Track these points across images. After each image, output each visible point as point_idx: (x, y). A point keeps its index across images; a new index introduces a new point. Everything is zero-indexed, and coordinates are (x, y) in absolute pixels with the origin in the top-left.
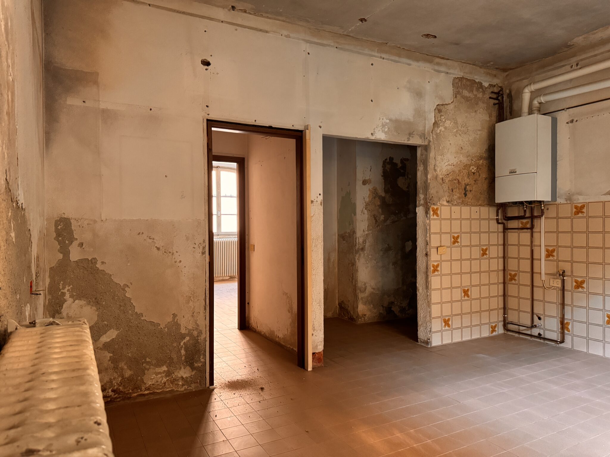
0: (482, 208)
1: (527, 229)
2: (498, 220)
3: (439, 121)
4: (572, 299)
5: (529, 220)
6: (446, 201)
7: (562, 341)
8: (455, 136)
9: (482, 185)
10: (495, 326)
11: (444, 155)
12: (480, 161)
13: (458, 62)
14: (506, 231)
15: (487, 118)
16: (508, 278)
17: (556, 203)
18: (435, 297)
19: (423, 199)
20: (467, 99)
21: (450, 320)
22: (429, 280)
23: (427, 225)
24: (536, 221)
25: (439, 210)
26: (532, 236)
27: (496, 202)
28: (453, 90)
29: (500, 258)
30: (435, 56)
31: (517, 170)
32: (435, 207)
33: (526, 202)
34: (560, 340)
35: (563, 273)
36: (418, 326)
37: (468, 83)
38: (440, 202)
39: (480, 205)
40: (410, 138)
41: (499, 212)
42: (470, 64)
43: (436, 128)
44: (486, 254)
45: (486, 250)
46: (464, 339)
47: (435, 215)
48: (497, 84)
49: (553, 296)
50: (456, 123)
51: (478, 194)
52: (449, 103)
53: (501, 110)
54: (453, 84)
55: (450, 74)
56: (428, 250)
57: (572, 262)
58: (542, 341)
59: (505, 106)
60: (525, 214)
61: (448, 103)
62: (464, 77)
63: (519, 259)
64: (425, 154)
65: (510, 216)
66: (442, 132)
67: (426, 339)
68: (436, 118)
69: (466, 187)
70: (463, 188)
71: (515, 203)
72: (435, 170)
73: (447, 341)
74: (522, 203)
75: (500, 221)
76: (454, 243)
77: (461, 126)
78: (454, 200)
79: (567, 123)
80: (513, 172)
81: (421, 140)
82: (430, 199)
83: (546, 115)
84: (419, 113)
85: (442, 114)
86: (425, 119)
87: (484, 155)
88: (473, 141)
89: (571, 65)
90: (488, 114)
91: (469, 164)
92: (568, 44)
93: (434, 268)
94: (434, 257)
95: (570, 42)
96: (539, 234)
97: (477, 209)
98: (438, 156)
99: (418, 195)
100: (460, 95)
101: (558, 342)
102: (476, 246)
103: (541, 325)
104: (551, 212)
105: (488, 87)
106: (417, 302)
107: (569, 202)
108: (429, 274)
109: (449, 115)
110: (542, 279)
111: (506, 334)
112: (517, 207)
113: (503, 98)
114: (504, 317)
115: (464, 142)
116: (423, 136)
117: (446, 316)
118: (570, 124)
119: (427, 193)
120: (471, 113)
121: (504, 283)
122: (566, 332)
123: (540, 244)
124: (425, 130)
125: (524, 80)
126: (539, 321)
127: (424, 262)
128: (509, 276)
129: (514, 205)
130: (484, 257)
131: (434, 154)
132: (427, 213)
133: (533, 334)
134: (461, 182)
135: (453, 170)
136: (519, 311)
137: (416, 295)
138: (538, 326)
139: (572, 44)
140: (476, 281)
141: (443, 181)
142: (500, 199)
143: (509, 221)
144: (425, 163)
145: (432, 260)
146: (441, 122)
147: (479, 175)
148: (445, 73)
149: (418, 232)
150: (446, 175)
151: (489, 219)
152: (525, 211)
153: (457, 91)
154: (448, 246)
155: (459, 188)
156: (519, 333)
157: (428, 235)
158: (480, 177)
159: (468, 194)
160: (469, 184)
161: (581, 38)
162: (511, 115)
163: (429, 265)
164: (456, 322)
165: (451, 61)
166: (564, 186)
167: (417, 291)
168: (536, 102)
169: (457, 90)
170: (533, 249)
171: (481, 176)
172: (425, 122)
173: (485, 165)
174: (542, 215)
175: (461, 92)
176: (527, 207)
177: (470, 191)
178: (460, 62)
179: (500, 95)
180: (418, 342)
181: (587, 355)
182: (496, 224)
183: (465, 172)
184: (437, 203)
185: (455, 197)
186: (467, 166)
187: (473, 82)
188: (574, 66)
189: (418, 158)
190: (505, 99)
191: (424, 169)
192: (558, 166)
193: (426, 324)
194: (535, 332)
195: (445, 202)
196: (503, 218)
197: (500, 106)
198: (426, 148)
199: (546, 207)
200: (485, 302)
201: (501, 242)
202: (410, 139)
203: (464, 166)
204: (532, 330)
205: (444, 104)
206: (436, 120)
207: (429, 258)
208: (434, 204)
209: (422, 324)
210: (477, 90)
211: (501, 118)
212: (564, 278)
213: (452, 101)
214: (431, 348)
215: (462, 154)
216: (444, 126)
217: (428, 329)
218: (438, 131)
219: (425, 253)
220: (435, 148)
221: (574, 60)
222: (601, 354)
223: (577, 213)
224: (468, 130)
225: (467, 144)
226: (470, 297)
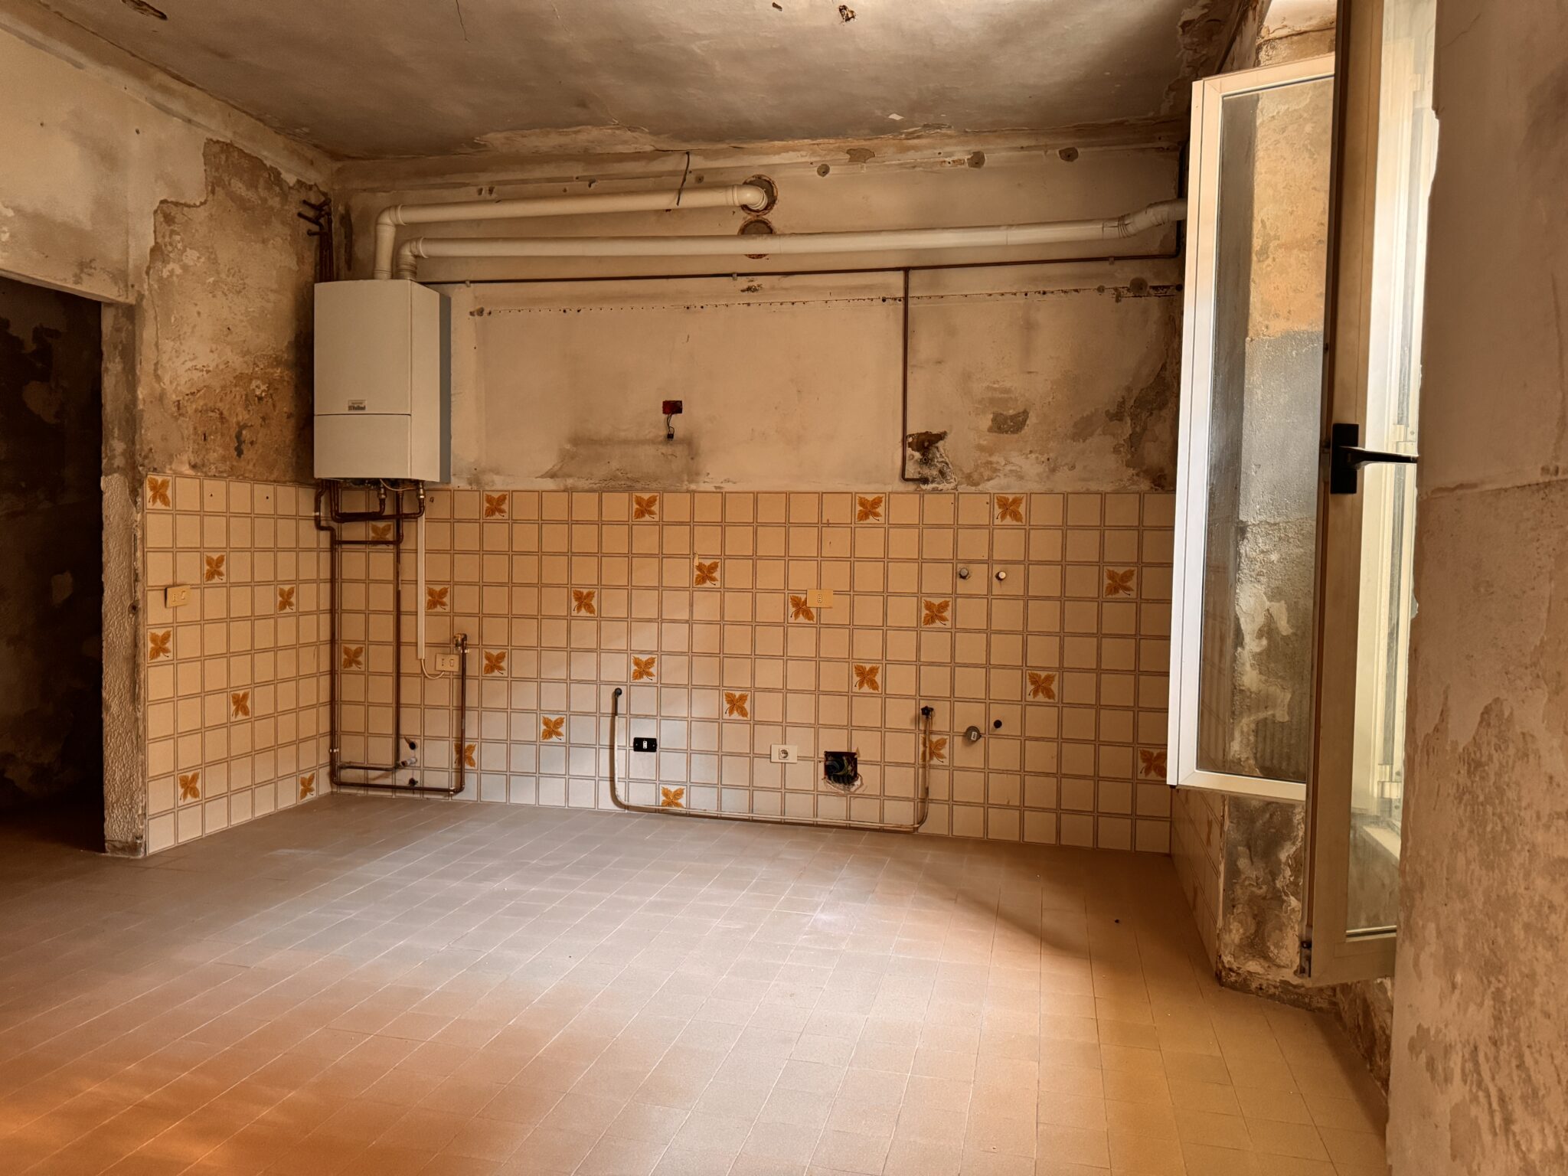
0: (281, 489)
1: (387, 543)
2: (320, 521)
3: (166, 246)
4: (480, 695)
5: (392, 523)
6: (190, 464)
7: (460, 789)
8: (211, 295)
9: (281, 430)
10: (311, 779)
11: (183, 341)
12: (275, 369)
13: (219, 100)
14: (337, 546)
15: (292, 264)
16: (343, 660)
17: (450, 487)
18: (157, 721)
19: (123, 454)
20: (243, 205)
21: (198, 778)
22: (142, 676)
23: (134, 526)
24: (407, 526)
25: (170, 488)
26: (398, 560)
27: (317, 475)
28: (205, 170)
29: (324, 612)
30: (156, 66)
31: (366, 403)
32: (159, 479)
33: (384, 480)
34: (456, 786)
35: (463, 640)
36: (105, 807)
37: (245, 163)
38: (173, 467)
39: (275, 481)
40: (83, 275)
41: (320, 501)
42: (251, 116)
43: (159, 264)
44: (290, 604)
45: (290, 593)
46: (235, 822)
47: (158, 500)
48: (315, 185)
49: (442, 693)
50: (214, 261)
51: (272, 453)
52: (195, 204)
53: (326, 251)
54: (204, 155)
55: (198, 125)
56: (139, 595)
57: (481, 616)
58: (417, 796)
59: (335, 242)
60: (382, 510)
61: (192, 204)
62: (236, 145)
63: (367, 613)
64: (127, 328)
65: (347, 512)
66: (175, 278)
67: (129, 840)
68: (159, 236)
69: (241, 433)
70: (233, 432)
71: (361, 482)
72: (158, 378)
73: (190, 832)
74: (375, 482)
75: (323, 523)
76: (211, 575)
77: (227, 272)
78: (211, 463)
79: (472, 314)
80: (357, 407)
81: (117, 289)
82: (143, 454)
83: (431, 286)
84: (107, 209)
85: (176, 229)
86: (127, 233)
87: (286, 356)
88: (257, 315)
89: (479, 187)
90: (297, 254)
91: (247, 374)
92: (476, 141)
93: (156, 644)
94: (156, 614)
95: (478, 138)
96: (414, 555)
97: (268, 489)
98: (167, 341)
99: (107, 442)
100: (223, 188)
101: (452, 791)
102: (267, 583)
103: (417, 760)
104: (438, 508)
105: (294, 185)
106: (104, 741)
107: (475, 487)
108: (141, 660)
109: (194, 236)
110: (419, 658)
111: (336, 793)
112: (364, 492)
113: (330, 222)
114: (332, 755)
115: (235, 314)
116: (120, 276)
117: (188, 769)
118: (477, 317)
119: (134, 437)
120: (253, 243)
121: (333, 673)
122: (467, 767)
123: (414, 579)
124: (127, 262)
125: (380, 191)
126: (413, 751)
127: (125, 630)
128: (343, 654)
129: (357, 487)
130: (285, 611)
131: (155, 332)
132: (135, 491)
133: (398, 783)
134: (228, 418)
135: (205, 384)
136: (366, 734)
137: (101, 721)
138: (409, 763)
139: (482, 143)
140: (265, 671)
141: (179, 409)
142: (325, 468)
143: (344, 525)
144: (129, 354)
145: (149, 623)
146: (174, 250)
147: (274, 406)
148: (183, 120)
149: (108, 546)
150: (187, 395)
151: (297, 517)
152: (382, 502)
153: (215, 177)
154: (193, 585)
155: (222, 433)
156: (367, 786)
157: (139, 554)
158: (275, 410)
159: (245, 452)
160: (247, 426)
161: (499, 135)
162: (349, 268)
163: (141, 637)
164: (213, 783)
165: (200, 92)
166: (467, 450)
167: (103, 710)
168: (407, 252)
169: (217, 174)
170: (400, 589)
171: (277, 409)
172: (127, 241)
173: (288, 382)
174: (420, 513)
175: (227, 183)
176: (387, 492)
177: (252, 443)
178: (222, 101)
179: (323, 213)
180: (104, 851)
181: (506, 808)
182: (315, 531)
183: (239, 392)
184: (165, 467)
185: (213, 456)
186: (241, 378)
187: (257, 164)
188: (486, 193)
189: (104, 336)
190: (335, 228)
191: (124, 369)
192: (452, 404)
193: (132, 798)
194: (402, 778)
195: (187, 466)
196: (332, 517)
197: (324, 241)
198: (131, 313)
199: (429, 494)
200: (287, 722)
201: (326, 574)
202: (81, 278)
203: (235, 378)
204: (397, 774)
205: (181, 204)
206: (159, 240)
207: (141, 616)
208: (155, 470)
209: (118, 800)
210: (269, 188)
211: (326, 272)
212: (466, 651)
213: (203, 201)
214: (146, 859)
215: (228, 344)
216: (181, 263)
217: (137, 812)
218: (165, 274)
219: (128, 603)
220: (156, 318)
221: (485, 179)
222: (532, 802)
223: (491, 512)
224: (245, 284)
225: (242, 321)
226: (250, 714)
